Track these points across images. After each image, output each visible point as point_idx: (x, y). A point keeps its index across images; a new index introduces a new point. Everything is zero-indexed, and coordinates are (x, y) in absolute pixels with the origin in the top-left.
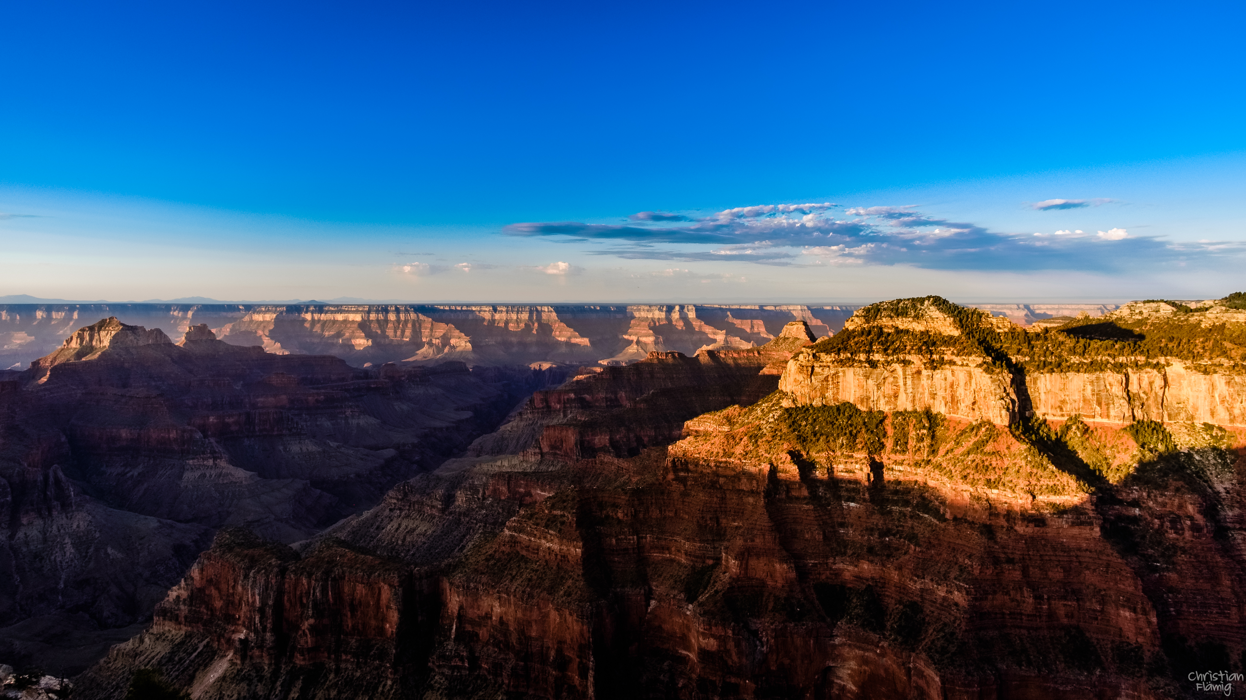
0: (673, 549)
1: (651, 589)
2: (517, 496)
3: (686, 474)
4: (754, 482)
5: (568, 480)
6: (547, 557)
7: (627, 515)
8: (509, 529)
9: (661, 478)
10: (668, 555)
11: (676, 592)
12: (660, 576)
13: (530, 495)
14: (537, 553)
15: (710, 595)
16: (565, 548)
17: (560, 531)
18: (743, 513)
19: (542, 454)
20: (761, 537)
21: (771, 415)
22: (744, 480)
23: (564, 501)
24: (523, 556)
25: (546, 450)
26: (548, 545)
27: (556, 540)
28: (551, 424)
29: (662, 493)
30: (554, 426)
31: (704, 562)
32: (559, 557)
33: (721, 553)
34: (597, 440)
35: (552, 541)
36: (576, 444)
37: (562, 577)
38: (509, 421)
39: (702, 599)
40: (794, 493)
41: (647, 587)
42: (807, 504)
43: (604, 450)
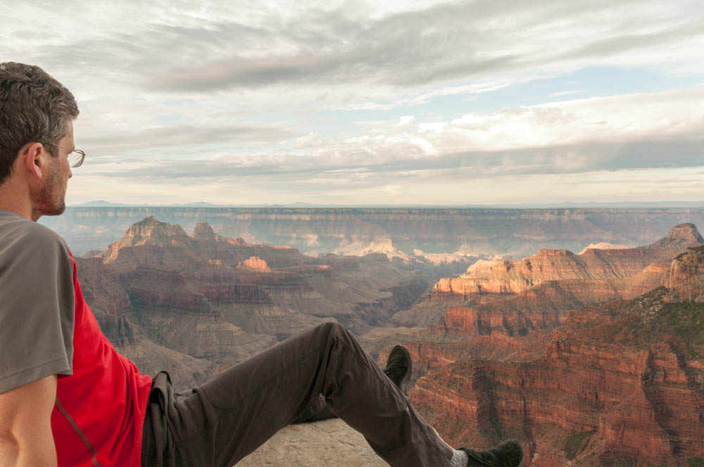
0: (556, 415)
1: (535, 445)
2: (426, 360)
3: (569, 355)
4: (633, 366)
5: (467, 352)
6: (449, 410)
7: (515, 383)
8: (419, 386)
9: (546, 356)
10: (551, 419)
11: (557, 449)
12: (543, 435)
13: (437, 361)
14: (441, 406)
15: (587, 456)
16: (463, 405)
17: (459, 391)
18: (621, 391)
19: (447, 330)
20: (638, 413)
21: (652, 309)
22: (623, 363)
23: (463, 368)
24: (429, 407)
25: (449, 326)
26: (449, 401)
27: (456, 398)
28: (453, 306)
29: (547, 368)
30: (456, 307)
31: (583, 428)
32: (458, 411)
33: (598, 422)
34: (492, 321)
35: (453, 398)
36: (474, 323)
37: (461, 427)
38: (420, 302)
39: (580, 457)
40: (672, 379)
41: (531, 443)
42: (683, 389)
43: (497, 328)
